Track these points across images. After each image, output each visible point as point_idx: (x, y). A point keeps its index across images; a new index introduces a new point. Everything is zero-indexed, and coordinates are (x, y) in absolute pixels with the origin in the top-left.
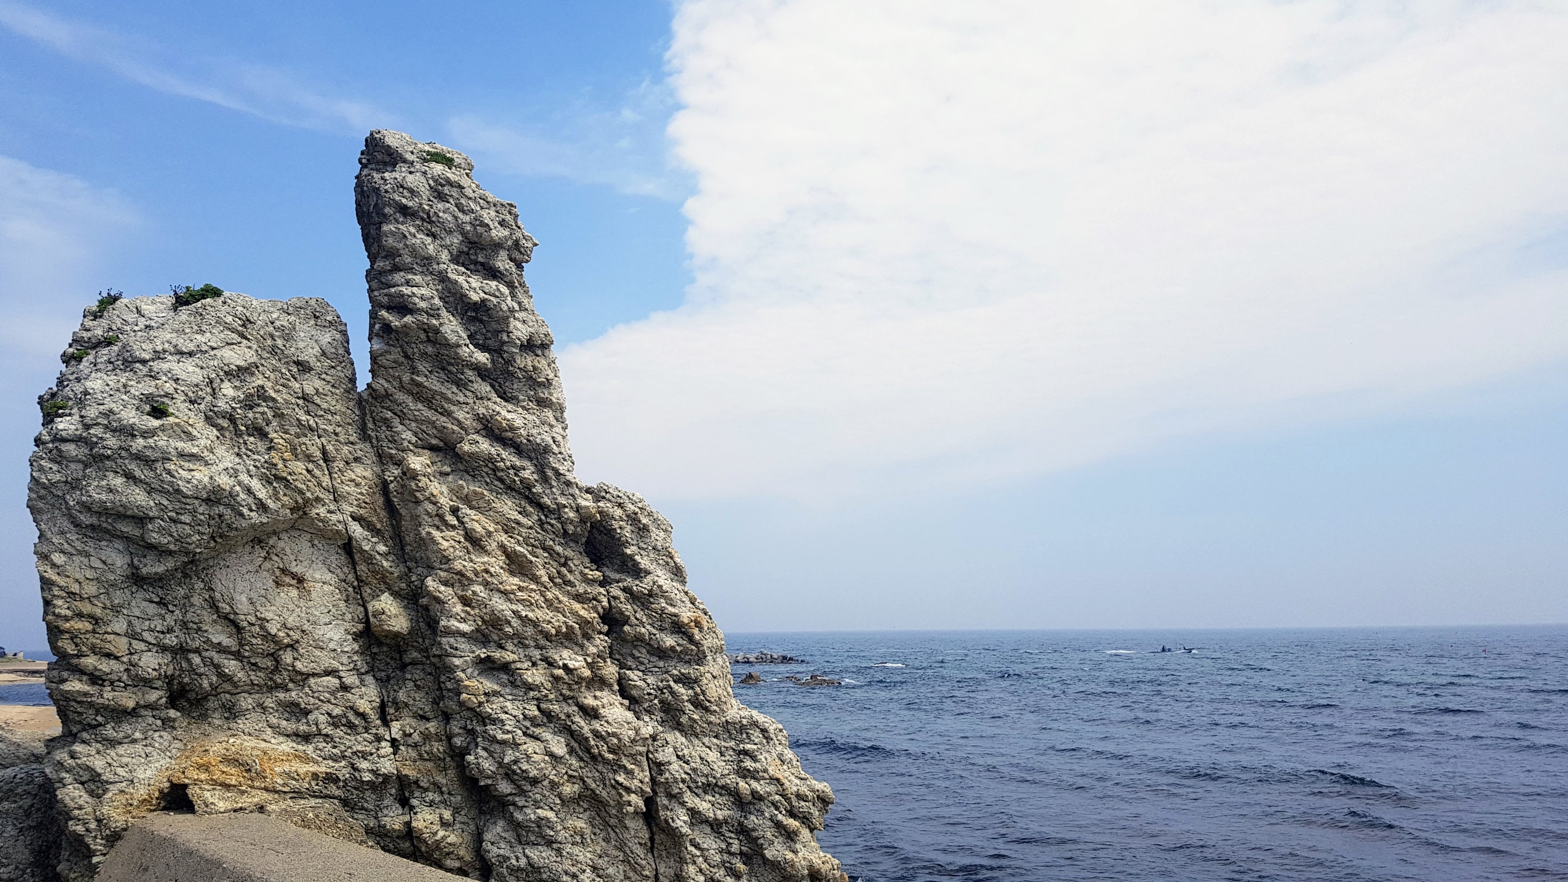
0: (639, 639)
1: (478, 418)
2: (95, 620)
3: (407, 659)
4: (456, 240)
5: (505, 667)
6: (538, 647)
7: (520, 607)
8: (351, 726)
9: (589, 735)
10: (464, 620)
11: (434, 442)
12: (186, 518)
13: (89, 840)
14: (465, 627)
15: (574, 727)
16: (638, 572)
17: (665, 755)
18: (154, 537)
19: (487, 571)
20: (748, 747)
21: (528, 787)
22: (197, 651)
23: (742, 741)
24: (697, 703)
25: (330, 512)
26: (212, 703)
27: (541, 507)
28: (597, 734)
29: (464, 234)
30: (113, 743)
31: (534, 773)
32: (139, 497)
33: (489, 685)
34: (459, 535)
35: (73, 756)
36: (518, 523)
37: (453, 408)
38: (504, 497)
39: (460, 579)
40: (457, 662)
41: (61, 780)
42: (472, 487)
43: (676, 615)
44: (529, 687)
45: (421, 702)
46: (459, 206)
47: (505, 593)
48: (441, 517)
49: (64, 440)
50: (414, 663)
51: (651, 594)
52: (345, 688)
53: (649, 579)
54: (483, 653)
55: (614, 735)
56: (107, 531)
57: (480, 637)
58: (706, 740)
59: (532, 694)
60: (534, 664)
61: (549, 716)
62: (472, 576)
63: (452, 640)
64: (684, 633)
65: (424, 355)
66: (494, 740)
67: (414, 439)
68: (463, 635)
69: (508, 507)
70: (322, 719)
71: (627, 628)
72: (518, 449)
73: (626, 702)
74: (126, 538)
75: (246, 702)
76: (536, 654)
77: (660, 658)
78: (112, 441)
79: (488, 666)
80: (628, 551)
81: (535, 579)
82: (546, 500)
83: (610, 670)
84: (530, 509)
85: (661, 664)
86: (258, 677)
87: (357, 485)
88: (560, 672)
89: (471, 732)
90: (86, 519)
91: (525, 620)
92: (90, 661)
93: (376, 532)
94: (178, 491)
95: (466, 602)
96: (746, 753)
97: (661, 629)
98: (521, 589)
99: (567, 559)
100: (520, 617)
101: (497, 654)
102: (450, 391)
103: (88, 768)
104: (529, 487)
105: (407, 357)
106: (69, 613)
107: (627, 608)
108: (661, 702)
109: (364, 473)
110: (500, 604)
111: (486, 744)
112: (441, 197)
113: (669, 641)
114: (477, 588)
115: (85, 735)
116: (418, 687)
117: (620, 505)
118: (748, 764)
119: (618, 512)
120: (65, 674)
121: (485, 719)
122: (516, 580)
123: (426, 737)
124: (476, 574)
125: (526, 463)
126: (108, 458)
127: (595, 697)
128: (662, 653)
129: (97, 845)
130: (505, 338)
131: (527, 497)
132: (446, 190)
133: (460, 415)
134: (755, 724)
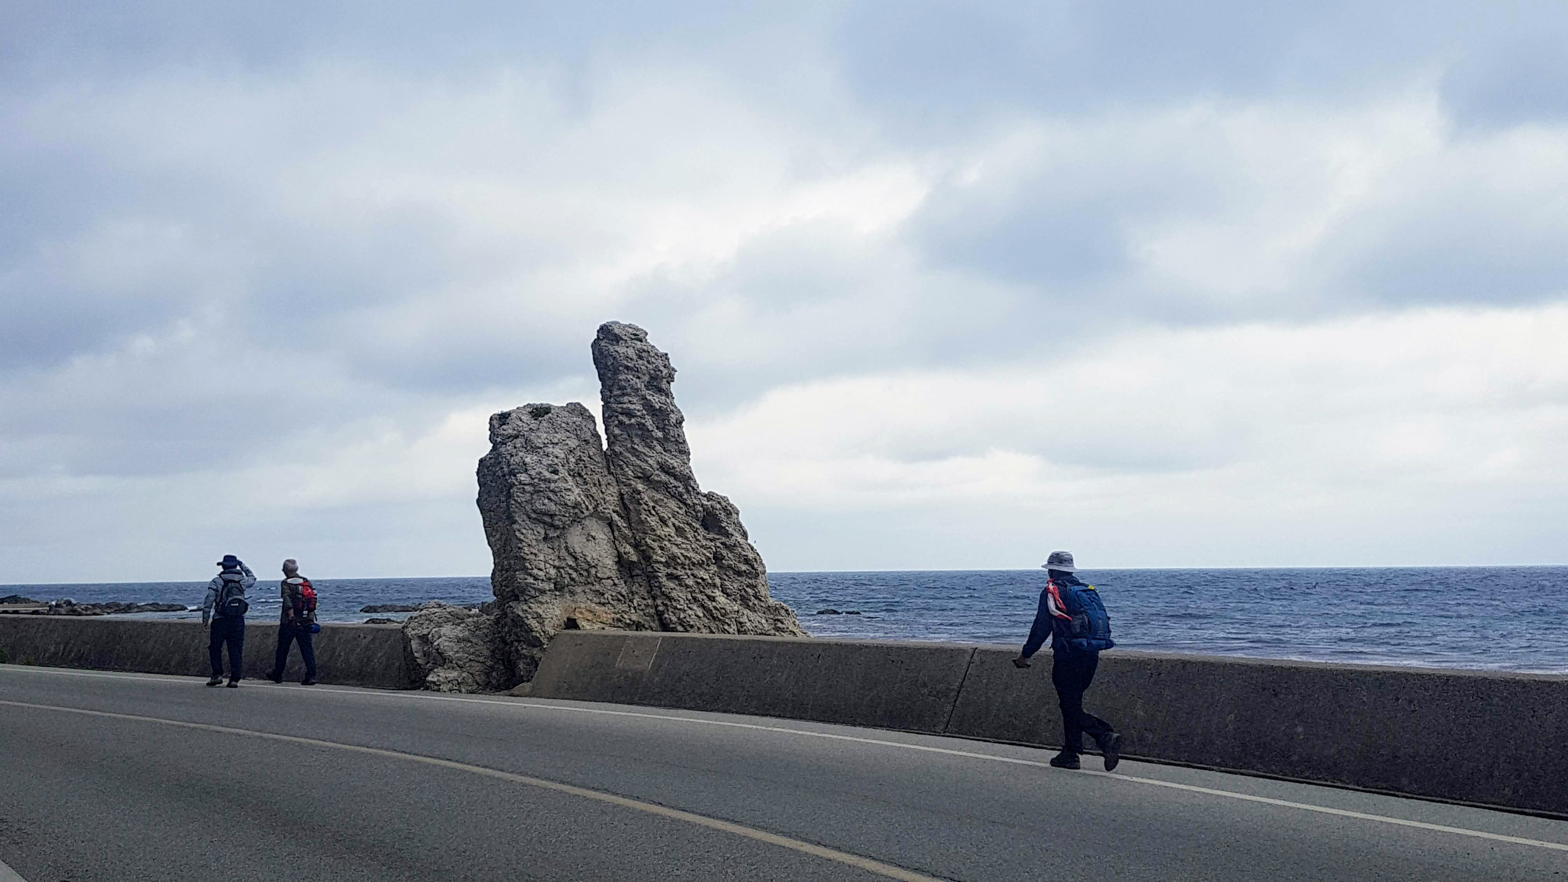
0: (730, 566)
4: (646, 378)
13: (542, 639)
14: (663, 560)
15: (705, 605)
16: (728, 535)
17: (744, 619)
18: (557, 523)
19: (669, 535)
20: (780, 618)
21: (689, 629)
22: (563, 568)
23: (777, 615)
24: (756, 597)
25: (604, 509)
26: (566, 589)
27: (686, 504)
28: (715, 608)
29: (649, 374)
30: (542, 603)
31: (692, 623)
32: (553, 507)
33: (672, 585)
34: (656, 518)
35: (530, 608)
36: (678, 513)
37: (649, 459)
38: (671, 500)
39: (660, 538)
40: (660, 574)
41: (527, 617)
42: (658, 496)
43: (747, 556)
44: (687, 586)
45: (643, 591)
46: (648, 362)
47: (677, 545)
48: (649, 511)
49: (525, 485)
50: (637, 575)
51: (735, 545)
52: (615, 585)
53: (734, 538)
54: (669, 571)
55: (723, 609)
57: (667, 565)
58: (759, 614)
59: (689, 590)
60: (689, 577)
61: (695, 599)
62: (664, 537)
63: (658, 565)
64: (750, 564)
65: (637, 435)
66: (676, 608)
67: (632, 474)
68: (661, 562)
69: (673, 504)
71: (724, 561)
72: (676, 477)
73: (725, 596)
75: (579, 590)
76: (689, 572)
77: (739, 576)
78: (543, 486)
79: (670, 577)
80: (723, 525)
81: (687, 538)
82: (689, 502)
84: (681, 505)
85: (739, 578)
86: (582, 580)
87: (612, 496)
88: (700, 581)
91: (686, 557)
93: (622, 517)
95: (662, 548)
96: (778, 620)
97: (740, 562)
98: (683, 543)
99: (697, 529)
100: (684, 556)
101: (675, 572)
102: (646, 450)
103: (537, 613)
104: (681, 495)
105: (629, 436)
107: (724, 552)
108: (740, 596)
109: (614, 490)
110: (675, 550)
111: (673, 610)
112: (641, 358)
113: (744, 567)
114: (666, 543)
115: (532, 600)
116: (641, 586)
117: (719, 503)
118: (779, 625)
119: (718, 506)
121: (670, 599)
122: (680, 539)
123: (647, 606)
124: (666, 536)
125: (680, 484)
128: (739, 573)
129: (545, 641)
131: (679, 500)
132: (644, 354)
134: (782, 608)
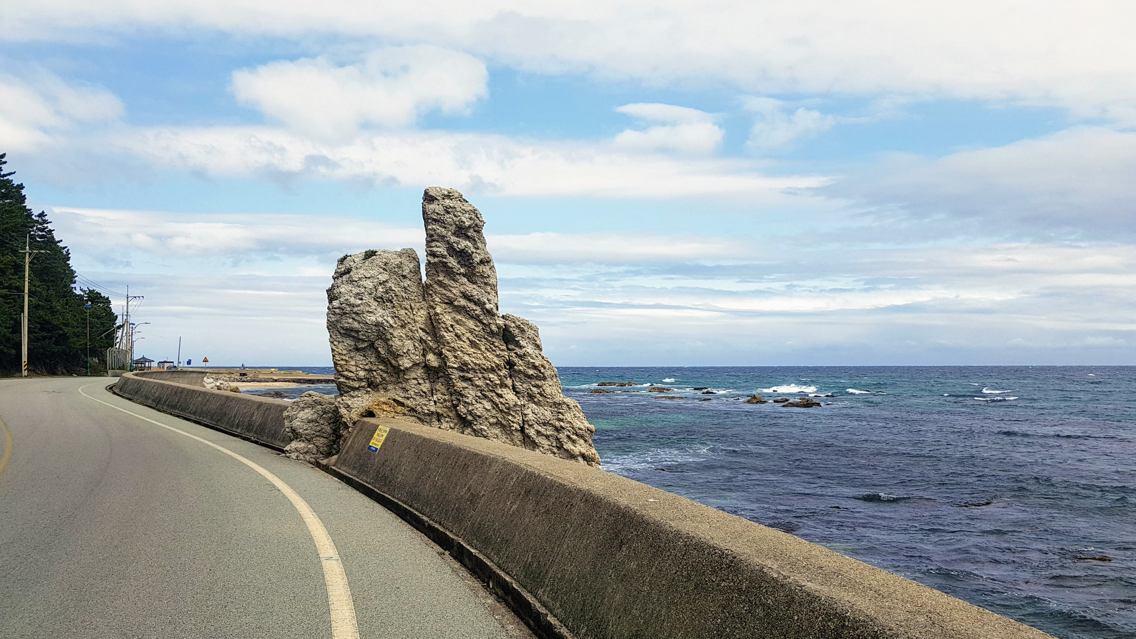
0: (520, 371)
1: (461, 292)
2: (347, 361)
3: (439, 376)
4: (453, 228)
5: (470, 379)
6: (481, 373)
7: (473, 359)
8: (422, 396)
9: (499, 403)
10: (455, 363)
11: (446, 301)
12: (369, 331)
13: (348, 424)
14: (455, 366)
15: (494, 400)
16: (521, 347)
17: (528, 411)
18: (361, 337)
20: (561, 411)
21: (477, 418)
22: (375, 371)
23: (559, 409)
24: (542, 395)
25: (413, 327)
26: (380, 387)
27: (484, 324)
28: (501, 403)
29: (456, 225)
30: (353, 397)
31: (478, 414)
32: (356, 325)
33: (465, 385)
34: (453, 334)
35: (343, 400)
36: (475, 330)
37: (452, 289)
38: (470, 320)
39: (454, 350)
40: (453, 377)
41: (340, 407)
42: (459, 317)
43: (534, 363)
45: (443, 389)
46: (454, 216)
48: (447, 328)
49: (335, 308)
50: (441, 377)
51: (524, 355)
52: (420, 384)
53: (524, 350)
54: (462, 374)
55: (507, 403)
56: (348, 335)
57: (460, 369)
59: (478, 388)
60: (480, 379)
61: (486, 397)
62: (457, 348)
63: (451, 370)
64: (538, 369)
65: (442, 271)
66: (465, 402)
67: (440, 301)
68: (455, 368)
69: (471, 324)
70: (412, 393)
71: (515, 367)
72: (476, 303)
73: (515, 393)
74: (353, 337)
75: (390, 387)
76: (480, 375)
77: (529, 378)
78: (349, 309)
79: (464, 379)
80: (517, 339)
81: (480, 349)
82: (485, 321)
83: (509, 382)
84: (479, 324)
85: (529, 380)
86: (393, 379)
87: (421, 317)
88: (488, 382)
89: (459, 400)
90: (342, 331)
91: (475, 364)
92: (346, 373)
93: (427, 333)
94: (367, 323)
95: (456, 357)
96: (560, 413)
97: (529, 368)
98: (474, 353)
99: (493, 342)
100: (474, 363)
101: (467, 375)
102: (452, 283)
103: (347, 404)
104: (479, 316)
105: (437, 272)
106: (339, 359)
107: (516, 360)
108: (528, 393)
109: (423, 313)
110: (466, 358)
111: (463, 404)
112: (448, 213)
113: (531, 372)
114: (459, 353)
115: (345, 395)
116: (443, 385)
117: (514, 322)
118: (561, 416)
119: (513, 325)
120: (339, 377)
121: (462, 396)
122: (473, 350)
123: (445, 400)
124: (459, 348)
125: (478, 308)
126: (347, 313)
127: (502, 391)
129: (350, 425)
130: (471, 262)
131: (478, 320)
132: (450, 210)
133: (454, 291)
